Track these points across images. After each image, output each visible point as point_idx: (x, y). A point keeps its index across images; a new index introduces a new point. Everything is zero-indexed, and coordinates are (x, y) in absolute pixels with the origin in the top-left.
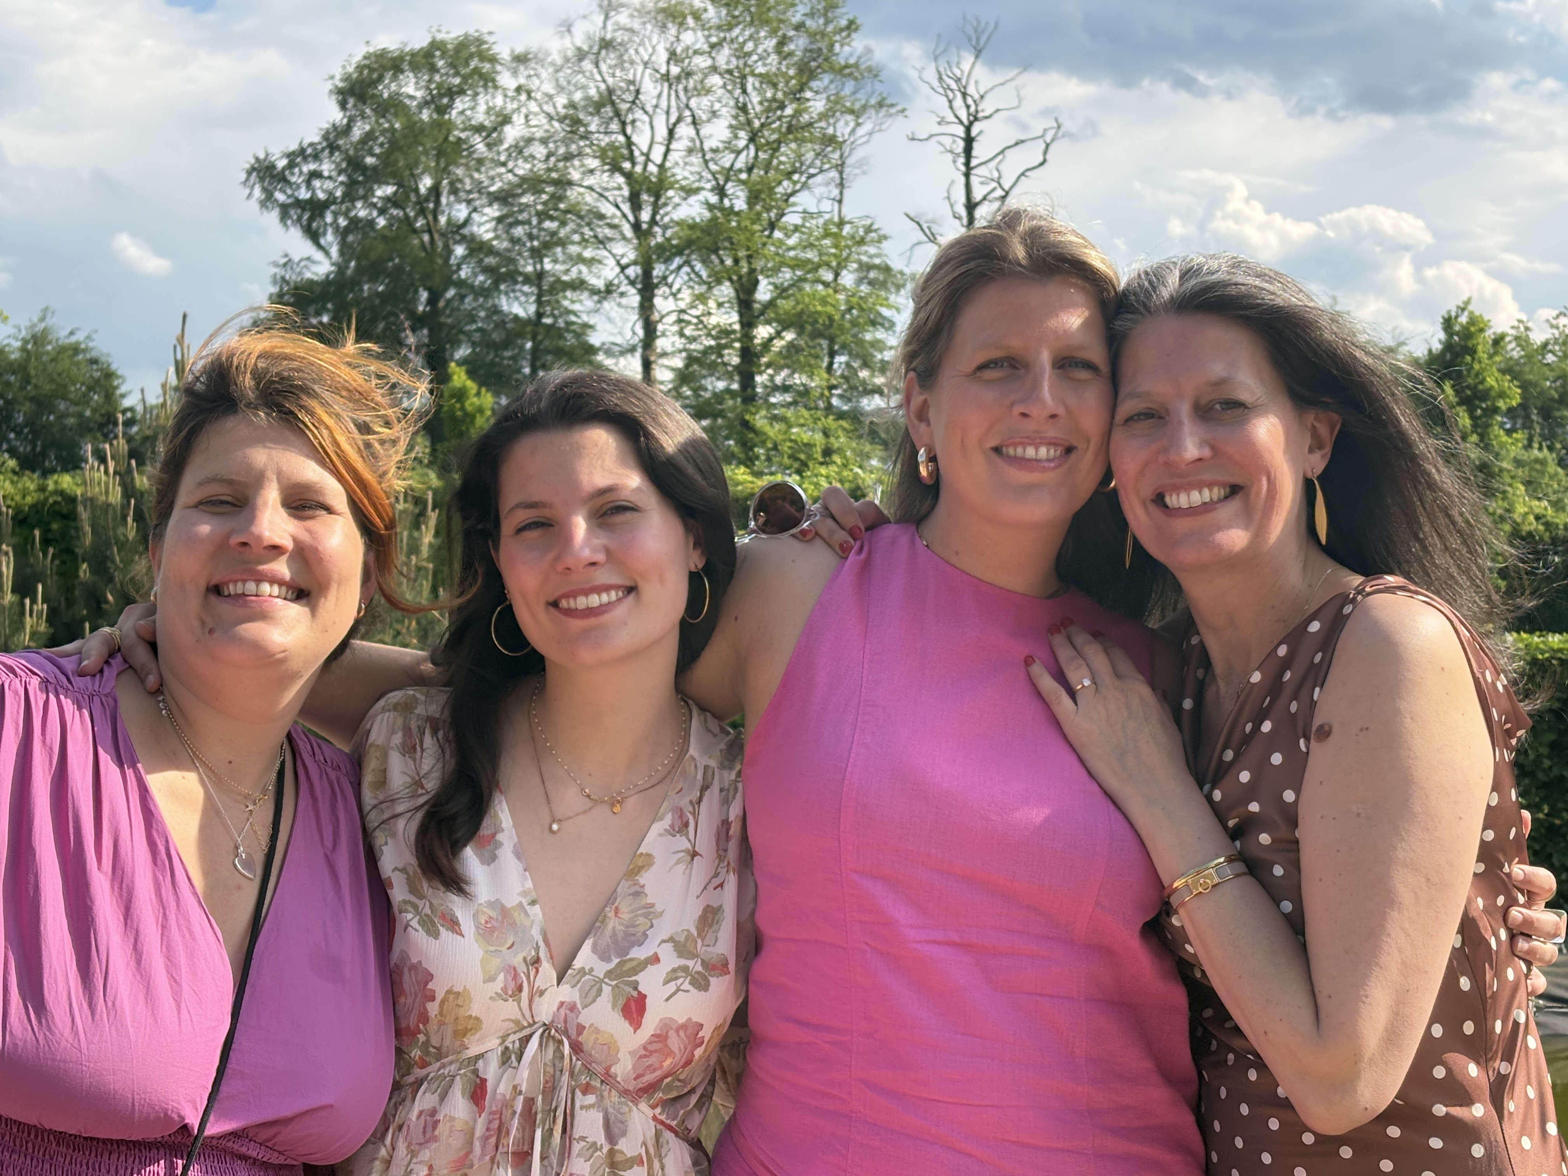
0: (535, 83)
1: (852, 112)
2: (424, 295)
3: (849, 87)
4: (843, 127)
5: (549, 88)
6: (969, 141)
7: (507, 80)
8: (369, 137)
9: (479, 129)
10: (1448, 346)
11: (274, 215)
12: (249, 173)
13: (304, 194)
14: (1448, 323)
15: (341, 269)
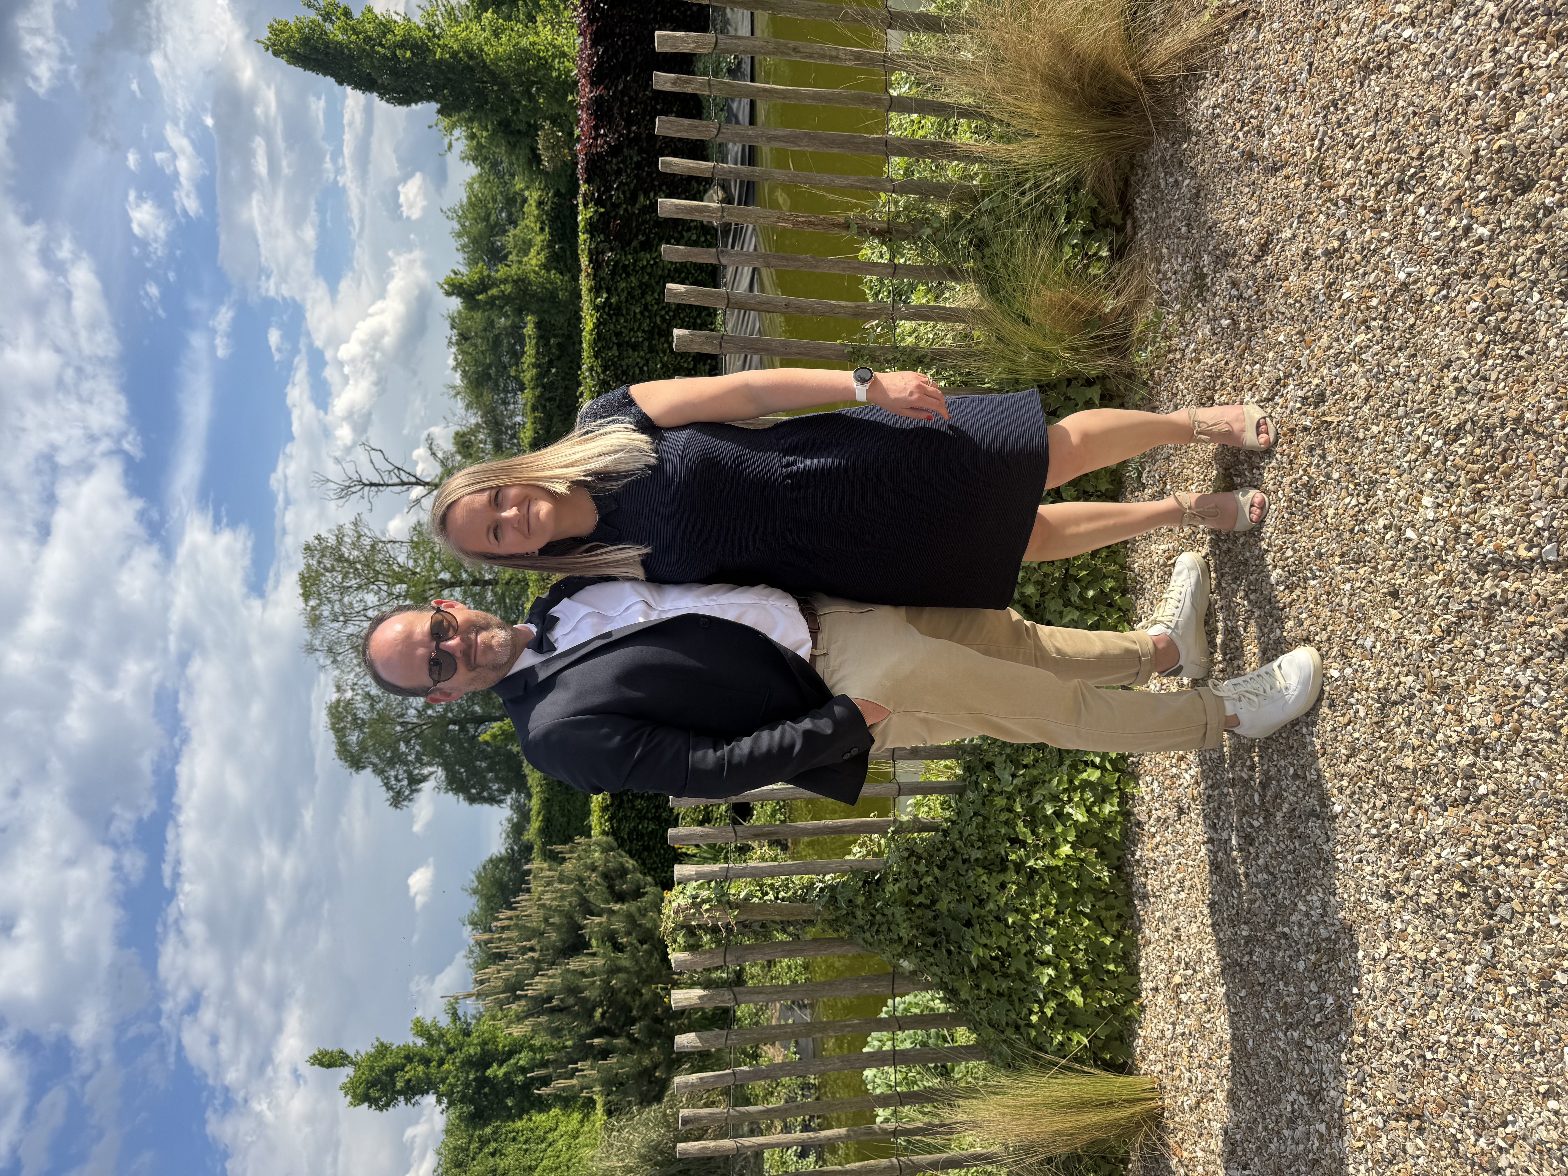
0: (350, 682)
1: (359, 538)
2: (451, 727)
3: (346, 539)
4: (366, 542)
5: (352, 675)
6: (372, 485)
7: (349, 694)
8: (377, 755)
9: (372, 706)
10: (459, 295)
11: (415, 795)
12: (396, 807)
13: (405, 782)
14: (448, 294)
15: (439, 765)
